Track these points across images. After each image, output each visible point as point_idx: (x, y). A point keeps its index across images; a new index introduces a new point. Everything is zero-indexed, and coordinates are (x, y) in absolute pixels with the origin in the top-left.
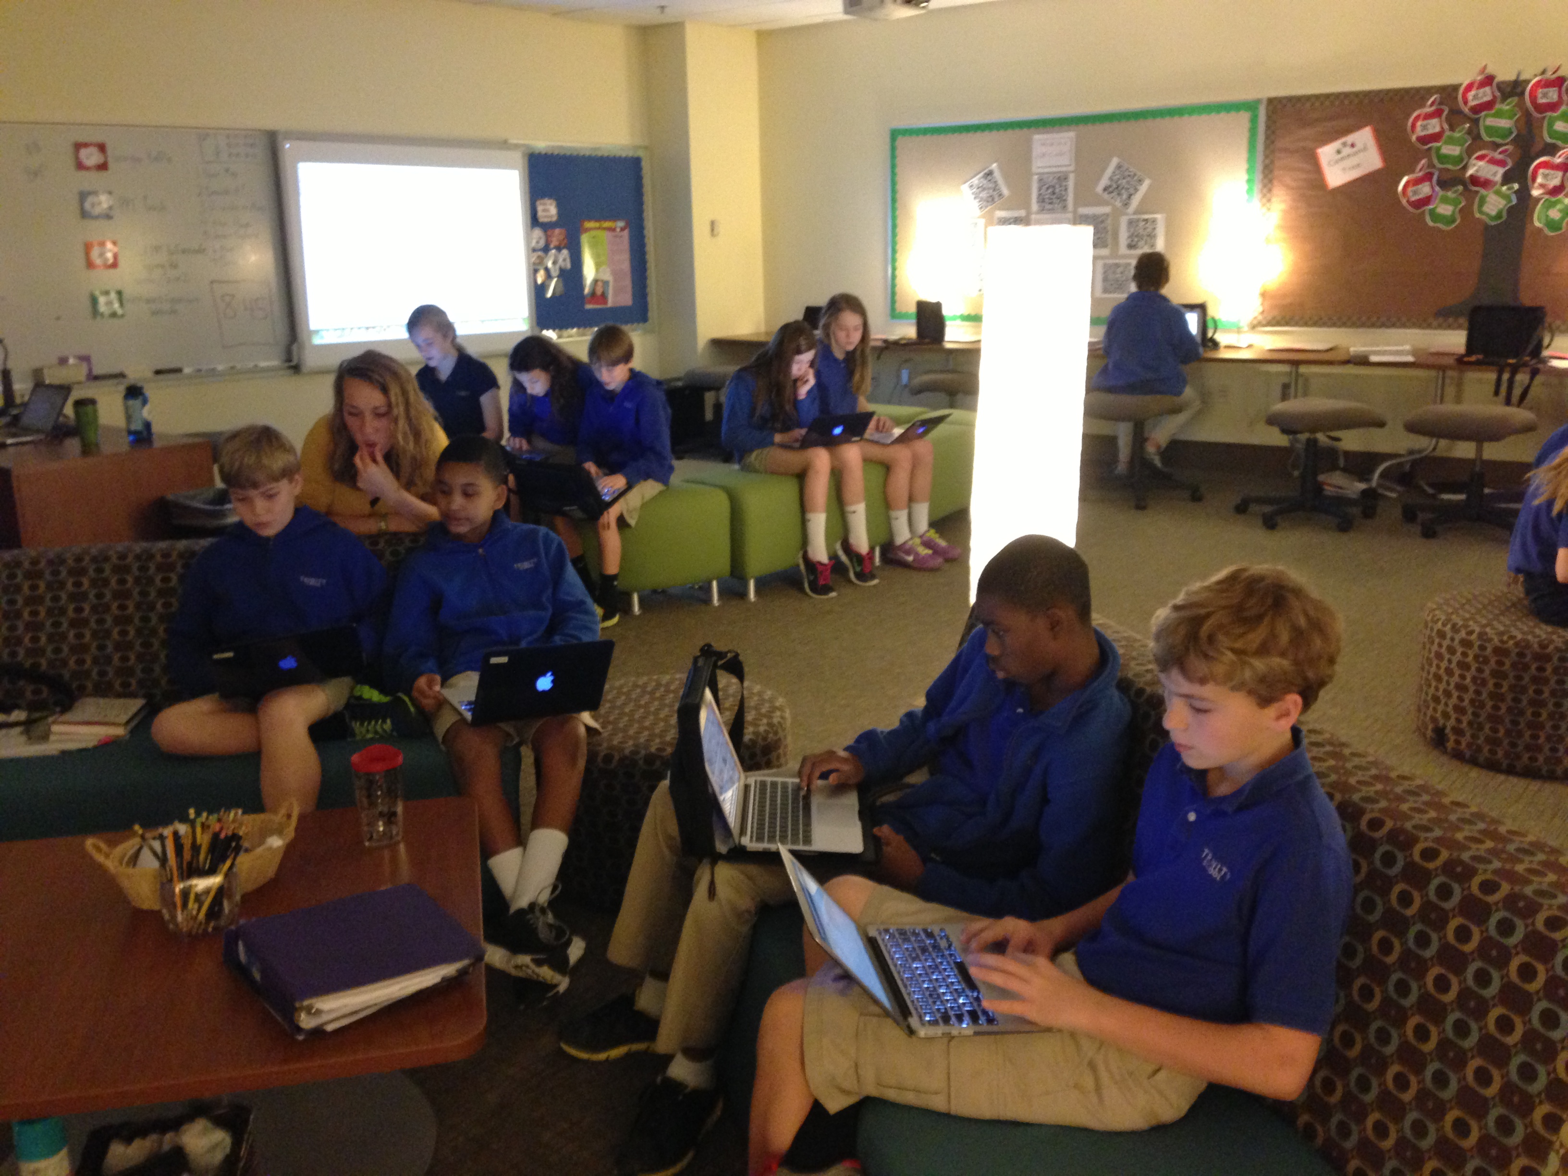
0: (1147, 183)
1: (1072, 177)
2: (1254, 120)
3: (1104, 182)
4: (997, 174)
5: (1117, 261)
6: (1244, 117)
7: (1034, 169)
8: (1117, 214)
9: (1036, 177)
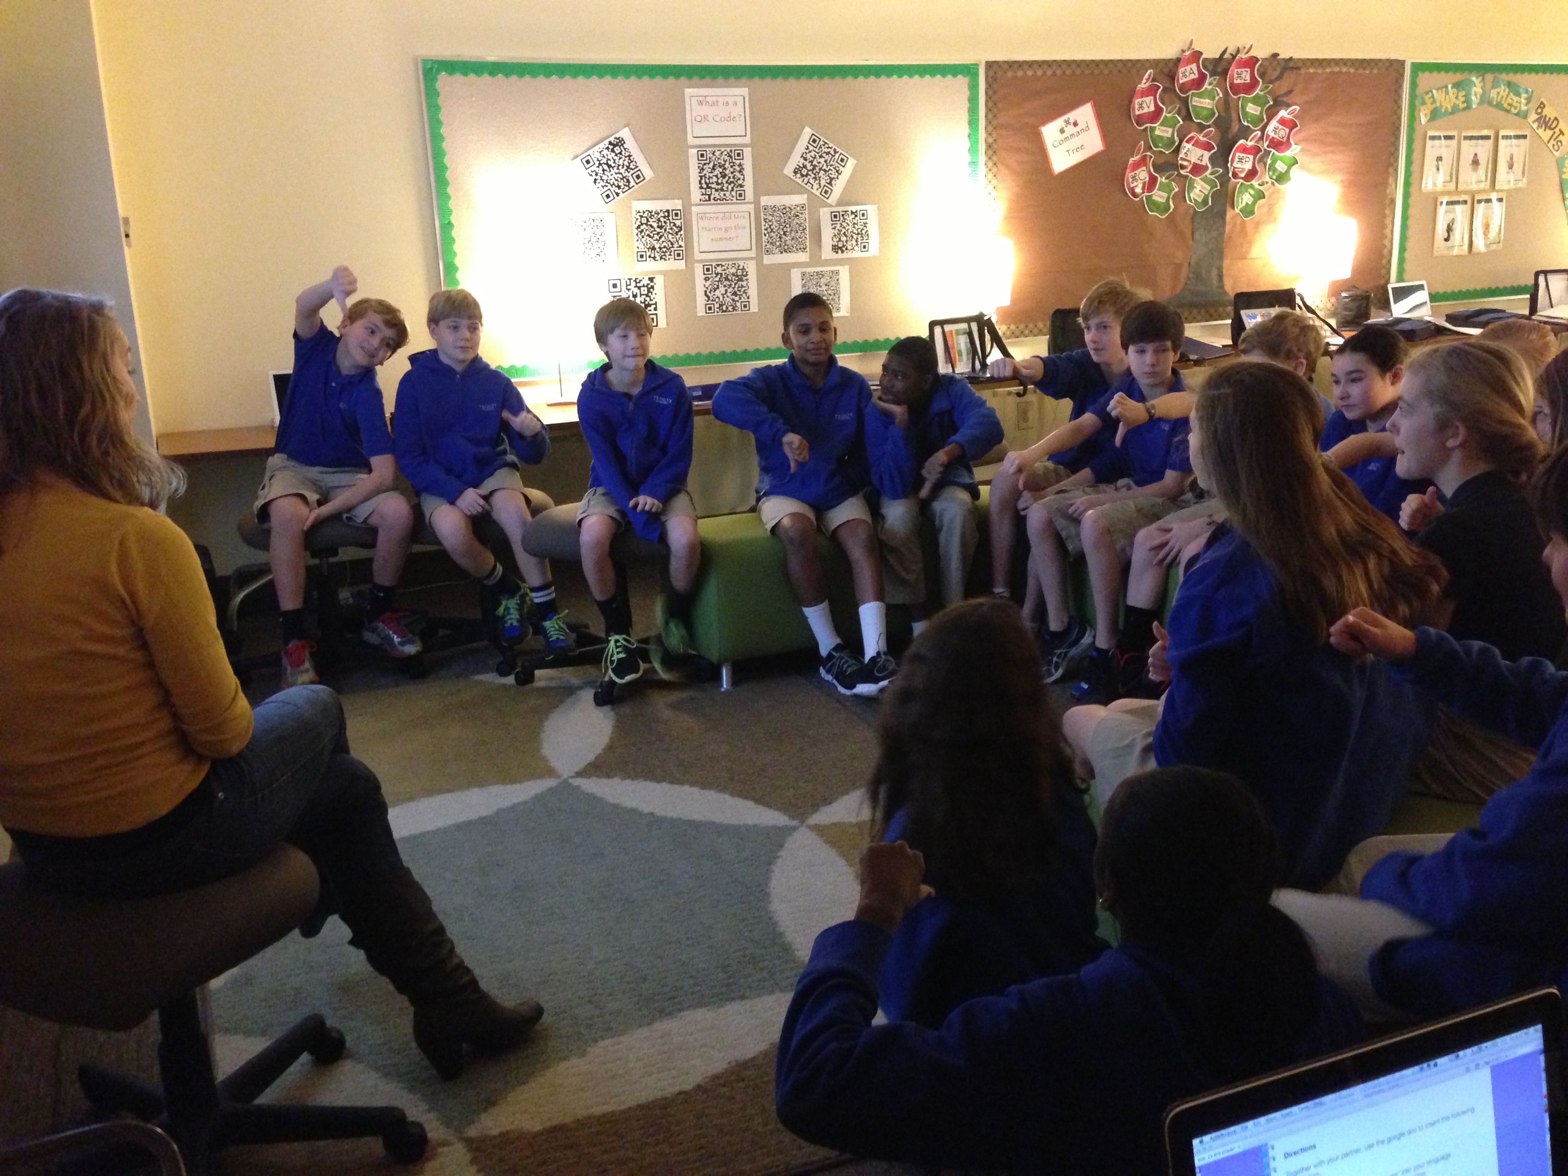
0: (851, 163)
1: (747, 152)
2: (973, 87)
3: (795, 160)
4: (630, 144)
5: (819, 269)
6: (962, 81)
7: (691, 141)
8: (815, 203)
9: (694, 151)
